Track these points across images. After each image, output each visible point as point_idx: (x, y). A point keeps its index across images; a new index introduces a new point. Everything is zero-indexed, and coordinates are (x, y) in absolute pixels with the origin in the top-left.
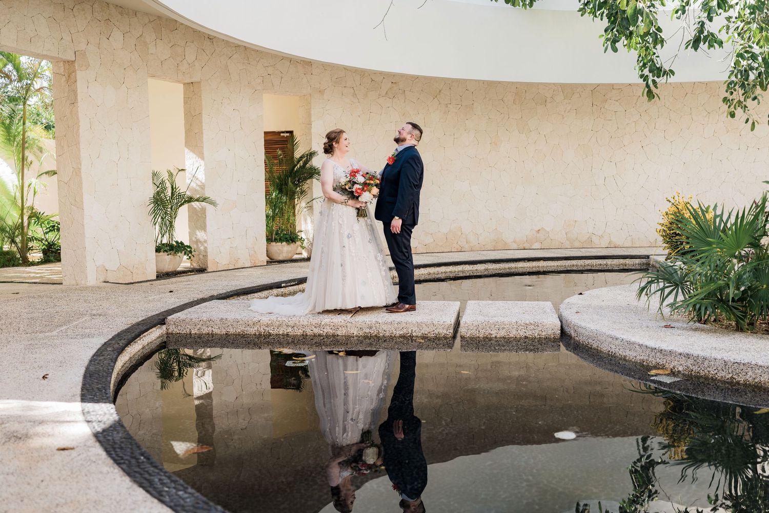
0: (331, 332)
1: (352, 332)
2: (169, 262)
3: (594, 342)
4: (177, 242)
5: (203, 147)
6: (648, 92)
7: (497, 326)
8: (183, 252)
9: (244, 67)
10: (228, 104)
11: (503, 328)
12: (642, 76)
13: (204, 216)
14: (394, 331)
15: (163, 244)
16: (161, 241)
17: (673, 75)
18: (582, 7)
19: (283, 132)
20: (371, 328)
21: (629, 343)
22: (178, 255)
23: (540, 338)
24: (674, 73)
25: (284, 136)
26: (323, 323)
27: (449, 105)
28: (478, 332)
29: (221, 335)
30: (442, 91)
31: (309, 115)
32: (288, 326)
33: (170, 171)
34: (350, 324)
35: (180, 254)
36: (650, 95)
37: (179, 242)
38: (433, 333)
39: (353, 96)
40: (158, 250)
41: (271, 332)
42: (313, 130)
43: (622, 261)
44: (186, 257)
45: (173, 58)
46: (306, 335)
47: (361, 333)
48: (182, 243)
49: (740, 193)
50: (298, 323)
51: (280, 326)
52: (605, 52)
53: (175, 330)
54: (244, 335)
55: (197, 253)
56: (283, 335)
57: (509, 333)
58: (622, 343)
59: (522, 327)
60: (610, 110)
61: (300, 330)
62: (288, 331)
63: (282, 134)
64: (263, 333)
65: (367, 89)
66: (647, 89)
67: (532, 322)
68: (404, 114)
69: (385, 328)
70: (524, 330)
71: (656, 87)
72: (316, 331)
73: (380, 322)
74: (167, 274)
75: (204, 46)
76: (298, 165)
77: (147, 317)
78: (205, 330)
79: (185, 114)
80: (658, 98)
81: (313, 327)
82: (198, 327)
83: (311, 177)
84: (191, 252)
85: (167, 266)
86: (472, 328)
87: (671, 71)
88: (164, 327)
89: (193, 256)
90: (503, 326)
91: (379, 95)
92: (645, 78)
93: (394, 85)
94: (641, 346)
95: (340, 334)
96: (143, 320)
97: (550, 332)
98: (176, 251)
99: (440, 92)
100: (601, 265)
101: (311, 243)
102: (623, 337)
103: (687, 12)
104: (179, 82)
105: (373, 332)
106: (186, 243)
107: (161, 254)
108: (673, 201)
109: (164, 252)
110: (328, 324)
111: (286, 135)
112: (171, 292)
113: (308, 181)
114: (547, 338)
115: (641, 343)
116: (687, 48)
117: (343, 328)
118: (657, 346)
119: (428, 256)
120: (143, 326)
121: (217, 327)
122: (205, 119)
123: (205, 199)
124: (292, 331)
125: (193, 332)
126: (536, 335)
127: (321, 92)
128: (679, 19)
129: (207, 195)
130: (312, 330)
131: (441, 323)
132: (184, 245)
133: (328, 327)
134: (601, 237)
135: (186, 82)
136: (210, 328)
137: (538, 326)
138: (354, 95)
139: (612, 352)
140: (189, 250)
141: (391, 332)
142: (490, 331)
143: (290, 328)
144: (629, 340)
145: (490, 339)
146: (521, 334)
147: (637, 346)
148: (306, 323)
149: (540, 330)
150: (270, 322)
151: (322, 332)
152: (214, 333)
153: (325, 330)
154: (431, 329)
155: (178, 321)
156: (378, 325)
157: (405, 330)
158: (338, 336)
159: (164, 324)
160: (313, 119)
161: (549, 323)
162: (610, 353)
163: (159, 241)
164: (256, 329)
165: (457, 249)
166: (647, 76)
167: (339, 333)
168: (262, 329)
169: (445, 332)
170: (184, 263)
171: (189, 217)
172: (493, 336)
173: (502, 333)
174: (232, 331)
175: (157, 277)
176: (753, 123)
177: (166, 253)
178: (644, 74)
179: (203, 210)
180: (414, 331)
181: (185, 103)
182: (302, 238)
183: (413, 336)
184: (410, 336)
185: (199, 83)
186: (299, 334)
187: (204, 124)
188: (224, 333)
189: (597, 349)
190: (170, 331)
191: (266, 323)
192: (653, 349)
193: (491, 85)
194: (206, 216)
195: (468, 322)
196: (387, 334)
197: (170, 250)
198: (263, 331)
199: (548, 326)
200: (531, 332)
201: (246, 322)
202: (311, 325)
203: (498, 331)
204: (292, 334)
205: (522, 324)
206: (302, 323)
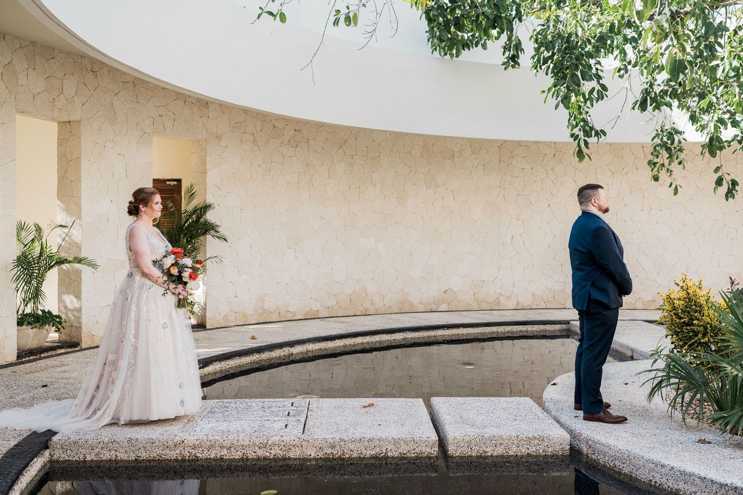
0: (280, 454)
1: (308, 454)
2: (33, 337)
3: (625, 466)
4: (43, 311)
5: (80, 198)
6: (578, 152)
7: (493, 442)
8: (52, 324)
9: (133, 106)
10: (112, 148)
11: (501, 444)
12: (572, 135)
13: (79, 280)
14: (364, 451)
15: (26, 315)
16: (24, 311)
17: (605, 136)
18: (506, 60)
19: (169, 180)
20: (333, 447)
21: (683, 473)
22: (45, 328)
23: (546, 455)
24: (606, 134)
25: (170, 185)
26: (270, 442)
27: (355, 157)
28: (470, 449)
29: (128, 461)
30: (348, 142)
31: (204, 163)
32: (222, 447)
33: (38, 225)
34: (307, 443)
35: (47, 326)
36: (580, 154)
37: (46, 311)
38: (413, 452)
39: (253, 143)
40: (20, 323)
41: (199, 455)
42: (208, 180)
43: (542, 327)
44: (54, 328)
45: (47, 92)
46: (247, 459)
47: (321, 455)
48: (49, 312)
49: (644, 254)
50: (236, 443)
51: (211, 447)
52: (556, 109)
53: (63, 456)
54: (162, 461)
55: (67, 324)
56: (215, 459)
57: (508, 450)
58: (672, 472)
59: (524, 443)
60: (517, 167)
61: (239, 453)
62: (222, 453)
63: (168, 183)
64: (187, 458)
65: (269, 136)
66: (578, 149)
67: (536, 435)
68: (307, 165)
69: (352, 447)
70: (526, 446)
71: (587, 147)
72: (261, 453)
73: (346, 439)
74: (30, 353)
75: (86, 80)
76: (190, 220)
77: (21, 438)
78: (106, 456)
79: (59, 158)
80: (588, 158)
81: (257, 448)
82: (96, 451)
83: (205, 233)
84: (60, 323)
85: (30, 342)
86: (462, 445)
87: (602, 131)
88: (47, 453)
89: (64, 328)
90: (502, 441)
91: (282, 143)
92: (575, 137)
93: (297, 133)
94: (703, 479)
95: (293, 457)
96: (16, 445)
97: (558, 448)
98: (43, 324)
99: (345, 142)
100: (521, 331)
101: (203, 308)
102: (672, 464)
103: (629, 71)
104: (53, 120)
105: (337, 452)
106: (55, 312)
107: (24, 327)
108: (681, 284)
109: (27, 325)
110: (277, 443)
111: (172, 183)
112: (44, 386)
113: (202, 238)
114: (553, 455)
115: (702, 474)
116: (633, 108)
117: (297, 448)
118: (729, 482)
119: (336, 322)
120: (19, 459)
121: (124, 451)
122: (85, 164)
123: (82, 260)
124: (228, 453)
125: (89, 458)
126: (541, 451)
127: (219, 137)
128: (622, 78)
129: (82, 256)
130: (254, 452)
131: (424, 439)
132: (52, 314)
133: (276, 447)
134: (509, 298)
135: (62, 120)
136: (113, 452)
137: (543, 440)
138: (255, 142)
139: (656, 482)
140: (58, 320)
141: (359, 452)
142: (485, 448)
143: (225, 450)
144: (682, 469)
145: (486, 458)
146: (523, 450)
147: (697, 479)
148: (248, 443)
149: (546, 445)
150: (198, 443)
151: (268, 454)
152: (119, 458)
153: (272, 452)
154: (411, 446)
155: (67, 443)
157: (378, 449)
158: (290, 458)
159: (47, 448)
160: (208, 167)
161: (557, 436)
162: (653, 484)
163: (20, 312)
164: (178, 452)
165: (362, 312)
166: (578, 135)
167: (292, 455)
168: (186, 452)
169: (429, 450)
170: (53, 336)
171: (59, 280)
172: (489, 454)
173: (499, 451)
174: (144, 455)
175: (18, 357)
176: (676, 187)
177: (30, 327)
178: (575, 134)
179: (79, 273)
180: (389, 450)
181: (60, 145)
182: (192, 302)
183: (388, 457)
184: (384, 457)
185: (79, 122)
186: (237, 457)
187: (82, 170)
188: (134, 459)
189: (631, 476)
190: (55, 457)
191: (192, 444)
192: (722, 486)
193: (398, 137)
194: (81, 279)
195: (458, 437)
196: (355, 455)
197: (35, 323)
198: (188, 455)
199: (555, 440)
200: (534, 448)
201: (165, 443)
202: (254, 445)
203: (495, 447)
204: (228, 457)
205: (524, 439)
206: (242, 443)
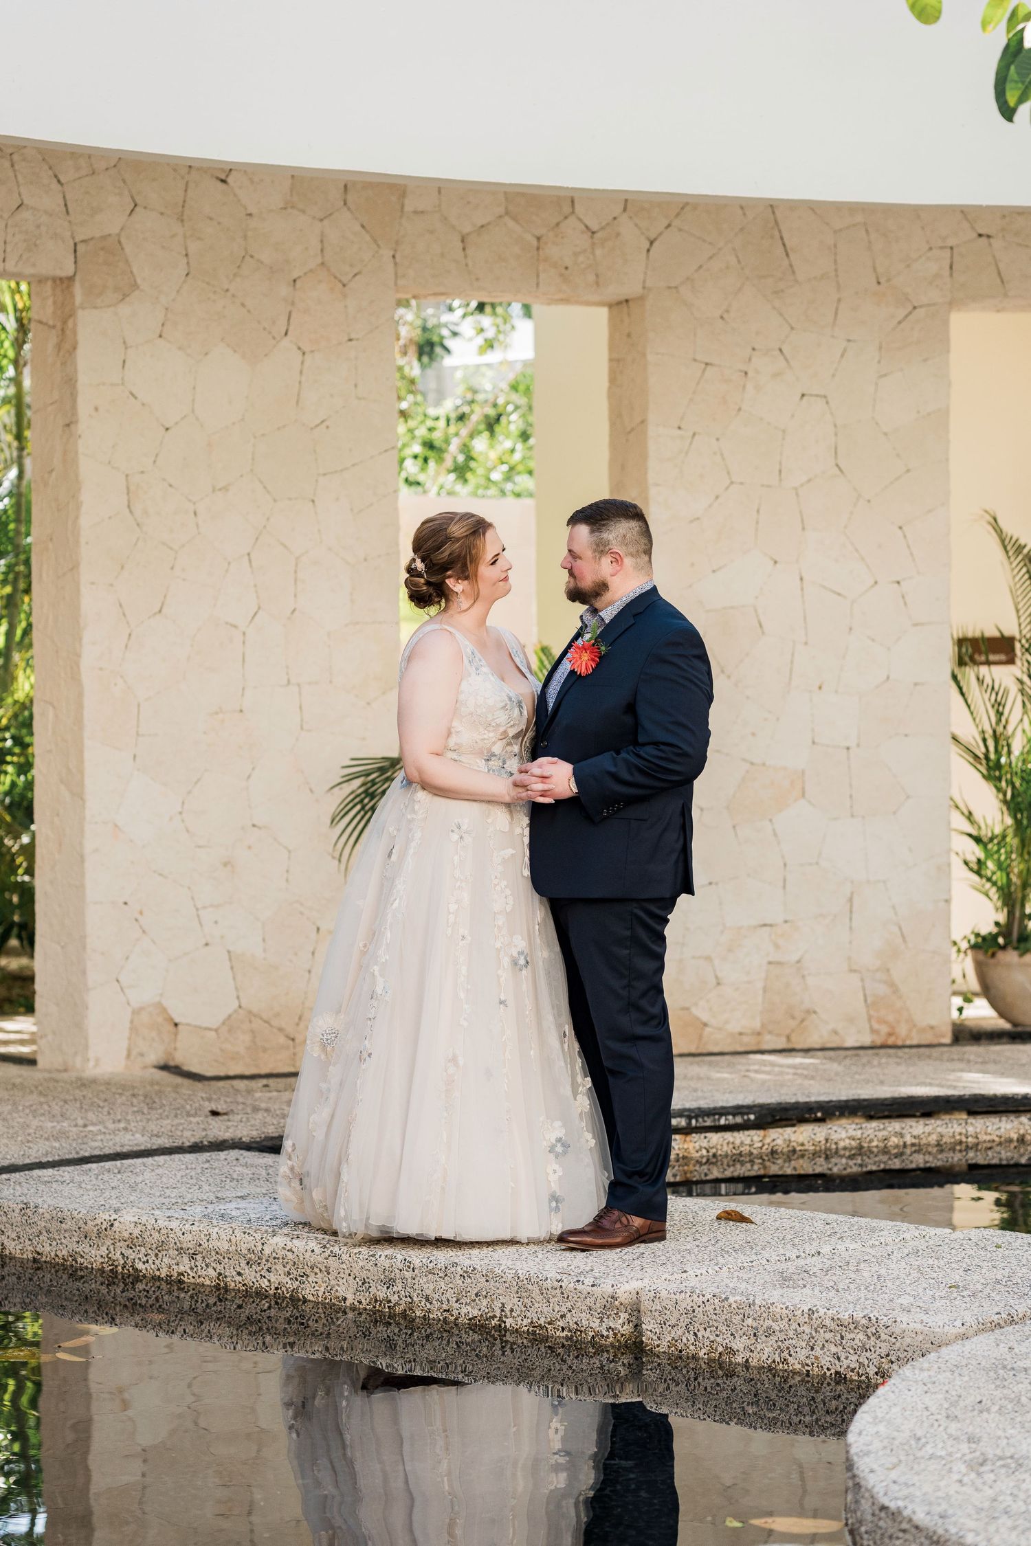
0: (287, 1284)
1: (341, 1294)
26: (267, 1251)
28: (692, 1338)
32: (180, 1250)
38: (561, 1324)
41: (140, 1266)
46: (226, 1289)
51: (161, 1247)
57: (785, 1354)
59: (829, 1336)
61: (211, 1271)
62: (182, 1269)
64: (120, 1269)
67: (859, 1315)
70: (833, 1349)
72: (251, 1276)
81: (243, 1263)
86: (673, 1322)
90: (770, 1323)
110: (281, 1253)
117: (320, 1275)
121: (14, 1235)
124: (191, 1268)
130: (239, 1274)
133: (280, 1267)
141: (445, 1307)
142: (731, 1342)
143: (186, 1259)
146: (826, 1361)
148: (226, 1246)
150: (136, 1232)
151: (264, 1284)
152: (7, 1252)
153: (272, 1276)
154: (556, 1306)
156: (408, 1274)
158: (305, 1301)
161: (912, 1326)
164: (104, 1251)
167: (307, 1292)
168: (118, 1255)
169: (595, 1324)
172: (739, 1358)
173: (765, 1353)
174: (47, 1250)
180: (507, 1310)
183: (506, 1330)
184: (498, 1328)
186: (208, 1281)
188: (30, 1256)
191: (126, 1235)
195: (664, 1294)
196: (436, 1312)
198: (122, 1262)
199: (908, 1340)
200: (854, 1358)
201: (81, 1224)
202: (238, 1252)
203: (753, 1340)
204: (192, 1280)
205: (828, 1322)
206: (217, 1244)
